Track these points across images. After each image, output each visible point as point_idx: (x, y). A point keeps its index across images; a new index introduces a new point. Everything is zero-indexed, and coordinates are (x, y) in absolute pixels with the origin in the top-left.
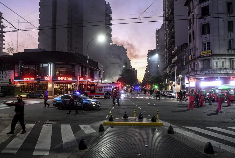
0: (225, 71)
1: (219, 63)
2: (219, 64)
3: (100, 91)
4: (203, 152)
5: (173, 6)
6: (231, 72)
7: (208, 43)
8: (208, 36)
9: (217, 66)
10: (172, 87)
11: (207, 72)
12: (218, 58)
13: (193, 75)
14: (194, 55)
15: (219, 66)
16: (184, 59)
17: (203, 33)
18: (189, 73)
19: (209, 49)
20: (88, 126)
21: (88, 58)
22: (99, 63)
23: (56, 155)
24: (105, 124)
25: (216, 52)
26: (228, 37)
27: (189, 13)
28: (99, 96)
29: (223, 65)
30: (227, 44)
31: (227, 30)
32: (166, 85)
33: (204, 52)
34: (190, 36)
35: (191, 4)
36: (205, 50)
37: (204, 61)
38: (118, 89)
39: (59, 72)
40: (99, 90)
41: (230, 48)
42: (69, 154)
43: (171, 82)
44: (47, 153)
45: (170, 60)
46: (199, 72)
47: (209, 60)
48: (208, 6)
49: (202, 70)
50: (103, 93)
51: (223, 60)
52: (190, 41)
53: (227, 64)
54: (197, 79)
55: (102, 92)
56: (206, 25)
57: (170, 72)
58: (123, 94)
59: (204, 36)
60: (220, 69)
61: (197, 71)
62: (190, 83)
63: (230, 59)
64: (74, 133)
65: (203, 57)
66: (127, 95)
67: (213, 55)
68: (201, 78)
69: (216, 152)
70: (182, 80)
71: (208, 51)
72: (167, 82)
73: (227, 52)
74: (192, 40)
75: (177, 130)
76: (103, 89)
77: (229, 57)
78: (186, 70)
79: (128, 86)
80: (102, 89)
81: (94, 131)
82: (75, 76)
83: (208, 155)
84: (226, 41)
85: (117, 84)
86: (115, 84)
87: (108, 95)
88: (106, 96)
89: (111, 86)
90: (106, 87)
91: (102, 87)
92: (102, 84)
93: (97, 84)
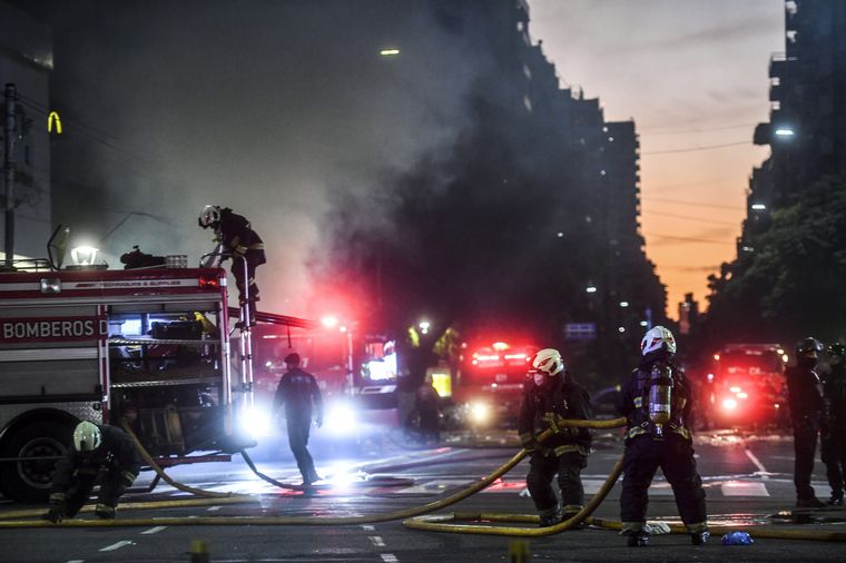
38: (214, 352)
85: (193, 282)
86: (168, 283)
87: (43, 453)
88: (19, 466)
89: (91, 313)
90: (25, 320)
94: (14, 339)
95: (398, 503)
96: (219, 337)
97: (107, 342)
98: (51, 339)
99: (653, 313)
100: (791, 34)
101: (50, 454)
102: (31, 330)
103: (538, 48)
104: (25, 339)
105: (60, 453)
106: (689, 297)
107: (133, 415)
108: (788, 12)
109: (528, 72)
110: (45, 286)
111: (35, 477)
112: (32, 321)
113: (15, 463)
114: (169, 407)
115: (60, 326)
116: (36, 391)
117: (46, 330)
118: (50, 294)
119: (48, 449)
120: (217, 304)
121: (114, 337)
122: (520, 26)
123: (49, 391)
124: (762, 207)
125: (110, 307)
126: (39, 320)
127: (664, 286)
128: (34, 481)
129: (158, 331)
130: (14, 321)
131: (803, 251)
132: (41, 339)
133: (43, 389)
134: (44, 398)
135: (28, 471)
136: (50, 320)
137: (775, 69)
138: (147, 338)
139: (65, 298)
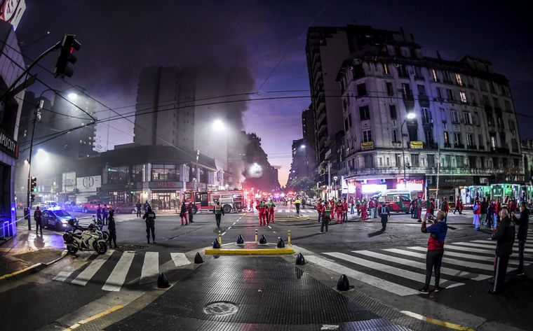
0: (391, 170)
1: (383, 159)
2: (383, 161)
4: (335, 289)
5: (323, 81)
6: (397, 172)
7: (369, 132)
8: (367, 122)
9: (381, 165)
10: (326, 194)
11: (369, 172)
12: (382, 152)
13: (352, 177)
14: (353, 148)
15: (383, 163)
16: (340, 153)
17: (362, 118)
18: (347, 174)
19: (370, 140)
20: (183, 255)
21: (198, 154)
22: (216, 160)
23: (127, 292)
24: (207, 253)
25: (379, 144)
26: (391, 125)
27: (343, 91)
29: (388, 162)
30: (391, 134)
31: (389, 117)
32: (317, 191)
33: (365, 144)
34: (346, 121)
35: (344, 79)
36: (366, 141)
37: (365, 156)
39: (159, 174)
41: (395, 139)
42: (144, 293)
43: (324, 186)
44: (118, 290)
45: (323, 155)
46: (360, 172)
47: (371, 155)
48: (364, 84)
49: (363, 169)
51: (388, 156)
52: (347, 129)
53: (393, 161)
54: (357, 181)
56: (364, 107)
57: (322, 172)
59: (364, 122)
60: (385, 169)
61: (356, 170)
62: (349, 188)
63: (396, 154)
64: (159, 265)
65: (363, 151)
67: (376, 149)
68: (363, 181)
69: (353, 287)
70: (338, 183)
71: (370, 143)
72: (319, 187)
73: (392, 146)
74: (349, 127)
75: (311, 258)
76: (220, 199)
77: (394, 153)
78: (344, 170)
80: (218, 200)
81: (189, 263)
82: (181, 180)
83: (340, 293)
84: (390, 130)
90: (225, 195)
91: (219, 196)
92: (218, 191)
93: (211, 192)
97: (233, 197)
99: (279, 188)
104: (225, 197)
106: (283, 186)
107: (235, 205)
110: (227, 192)
114: (239, 204)
115: (228, 196)
116: (226, 202)
124: (291, 178)
125: (233, 194)
127: (280, 185)
138: (237, 197)
139: (229, 193)
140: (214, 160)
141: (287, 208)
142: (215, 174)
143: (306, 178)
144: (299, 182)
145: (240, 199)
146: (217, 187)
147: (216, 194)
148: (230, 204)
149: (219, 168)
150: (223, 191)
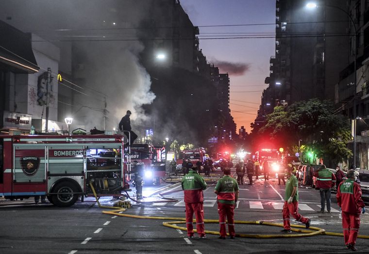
3: (29, 172)
22: (34, 38)
28: (22, 198)
32: (350, 146)
38: (119, 162)
40: (24, 164)
50: (45, 182)
55: (37, 178)
58: (150, 185)
66: (164, 190)
72: (358, 133)
76: (45, 161)
79: (182, 148)
80: (37, 164)
85: (114, 140)
86: (106, 140)
87: (65, 192)
88: (58, 196)
89: (81, 148)
90: (61, 150)
91: (41, 153)
92: (39, 135)
93: (16, 138)
94: (57, 156)
95: (175, 211)
96: (121, 157)
97: (86, 157)
98: (69, 156)
99: (232, 133)
100: (277, 51)
101: (67, 192)
102: (63, 153)
103: (201, 51)
104: (61, 156)
105: (70, 192)
106: (242, 127)
107: (93, 180)
108: (276, 45)
109: (198, 60)
110: (67, 140)
111: (63, 199)
112: (63, 150)
113: (57, 195)
114: (104, 178)
115: (72, 152)
116: (63, 172)
117: (67, 153)
118: (69, 142)
119: (67, 190)
120: (120, 147)
121: (88, 156)
122: (196, 45)
123: (68, 173)
124: (269, 104)
125: (87, 147)
126: (65, 150)
127: (235, 124)
128: (62, 200)
129: (101, 154)
130: (57, 150)
131: (289, 125)
132: (66, 156)
133: (66, 172)
134: (66, 174)
135: (61, 197)
136: (69, 150)
137: (272, 61)
138: (98, 157)
139: (74, 144)
140: (29, 35)
141: (255, 198)
142: (32, 81)
143: (317, 103)
144: (296, 116)
145: (110, 163)
146: (36, 123)
147: (33, 143)
148: (79, 179)
149: (44, 63)
150: (54, 135)
